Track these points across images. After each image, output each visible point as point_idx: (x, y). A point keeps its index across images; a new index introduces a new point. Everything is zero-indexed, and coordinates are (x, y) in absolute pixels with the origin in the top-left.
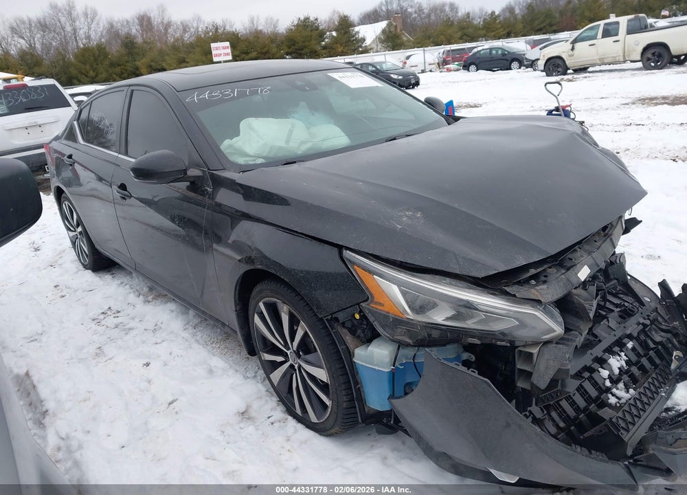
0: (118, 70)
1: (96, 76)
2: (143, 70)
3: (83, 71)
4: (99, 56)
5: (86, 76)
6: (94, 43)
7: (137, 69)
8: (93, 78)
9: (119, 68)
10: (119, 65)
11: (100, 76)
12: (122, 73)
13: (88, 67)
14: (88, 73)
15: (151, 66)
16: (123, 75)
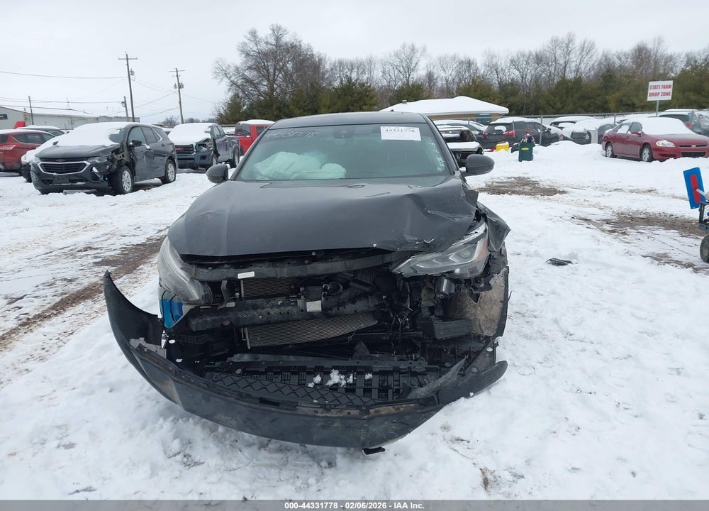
0: (587, 102)
1: (563, 108)
2: (612, 105)
3: (551, 103)
4: (572, 88)
5: (553, 107)
6: (570, 76)
7: (606, 103)
8: (559, 110)
9: (588, 101)
10: (589, 98)
11: (566, 108)
12: (590, 106)
13: (557, 98)
14: (555, 104)
15: (621, 101)
16: (590, 109)
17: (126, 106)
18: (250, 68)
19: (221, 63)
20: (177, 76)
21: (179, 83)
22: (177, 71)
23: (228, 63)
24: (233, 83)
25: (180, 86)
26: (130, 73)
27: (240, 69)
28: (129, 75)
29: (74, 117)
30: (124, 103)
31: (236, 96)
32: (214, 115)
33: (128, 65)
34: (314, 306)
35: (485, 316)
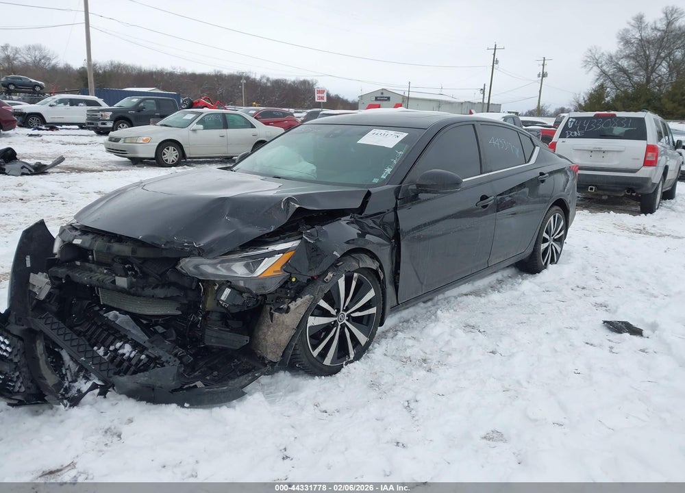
17: (484, 93)
18: (628, 57)
19: (594, 52)
20: (543, 65)
21: (543, 72)
22: (544, 60)
23: (602, 51)
24: (604, 73)
25: (544, 75)
26: (495, 62)
27: (614, 58)
28: (493, 63)
29: (442, 101)
30: (483, 90)
31: (602, 87)
32: (571, 105)
33: (494, 54)
34: (122, 282)
35: (274, 339)
